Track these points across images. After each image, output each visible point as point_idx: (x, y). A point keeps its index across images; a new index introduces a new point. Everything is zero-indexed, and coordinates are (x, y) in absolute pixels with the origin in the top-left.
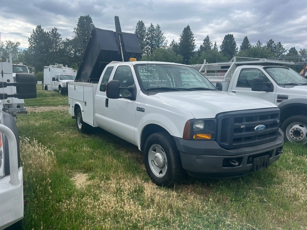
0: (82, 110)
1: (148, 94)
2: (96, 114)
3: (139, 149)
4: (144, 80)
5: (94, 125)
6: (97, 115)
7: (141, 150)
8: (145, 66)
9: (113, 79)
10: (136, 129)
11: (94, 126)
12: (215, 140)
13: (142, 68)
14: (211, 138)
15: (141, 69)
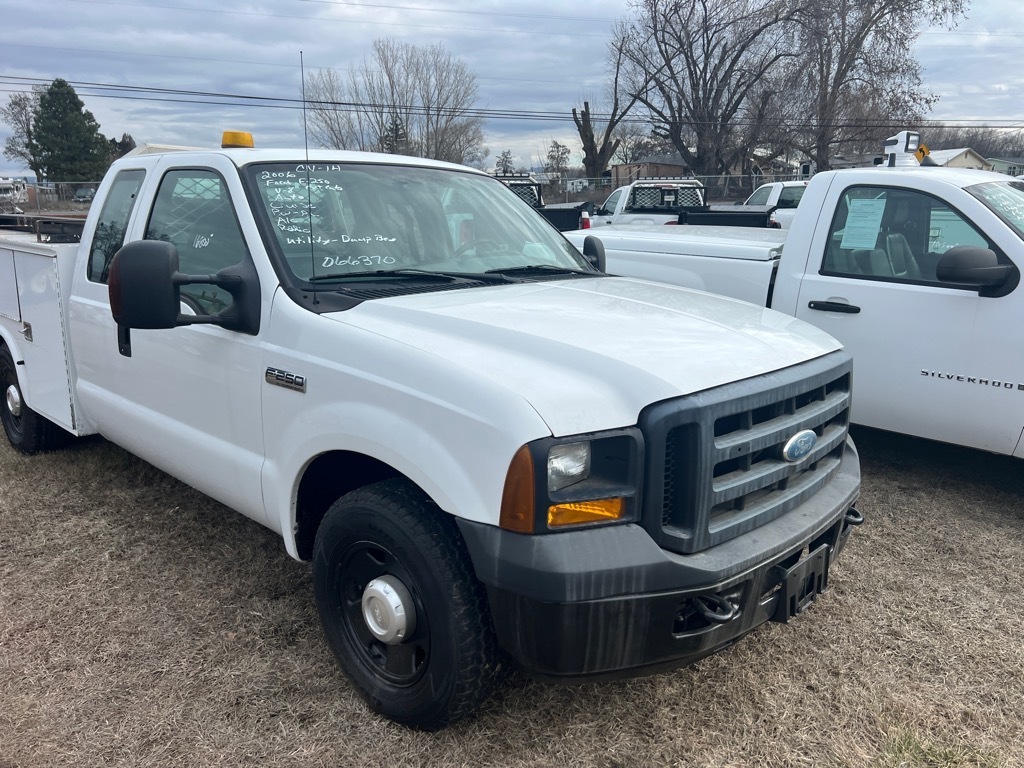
0: (16, 358)
1: (316, 306)
2: (79, 380)
3: (291, 548)
4: (295, 239)
5: (74, 428)
6: (83, 385)
7: (301, 556)
8: (293, 170)
9: (145, 237)
10: (269, 467)
11: (75, 433)
12: (637, 523)
13: (278, 179)
14: (621, 515)
15: (277, 187)
